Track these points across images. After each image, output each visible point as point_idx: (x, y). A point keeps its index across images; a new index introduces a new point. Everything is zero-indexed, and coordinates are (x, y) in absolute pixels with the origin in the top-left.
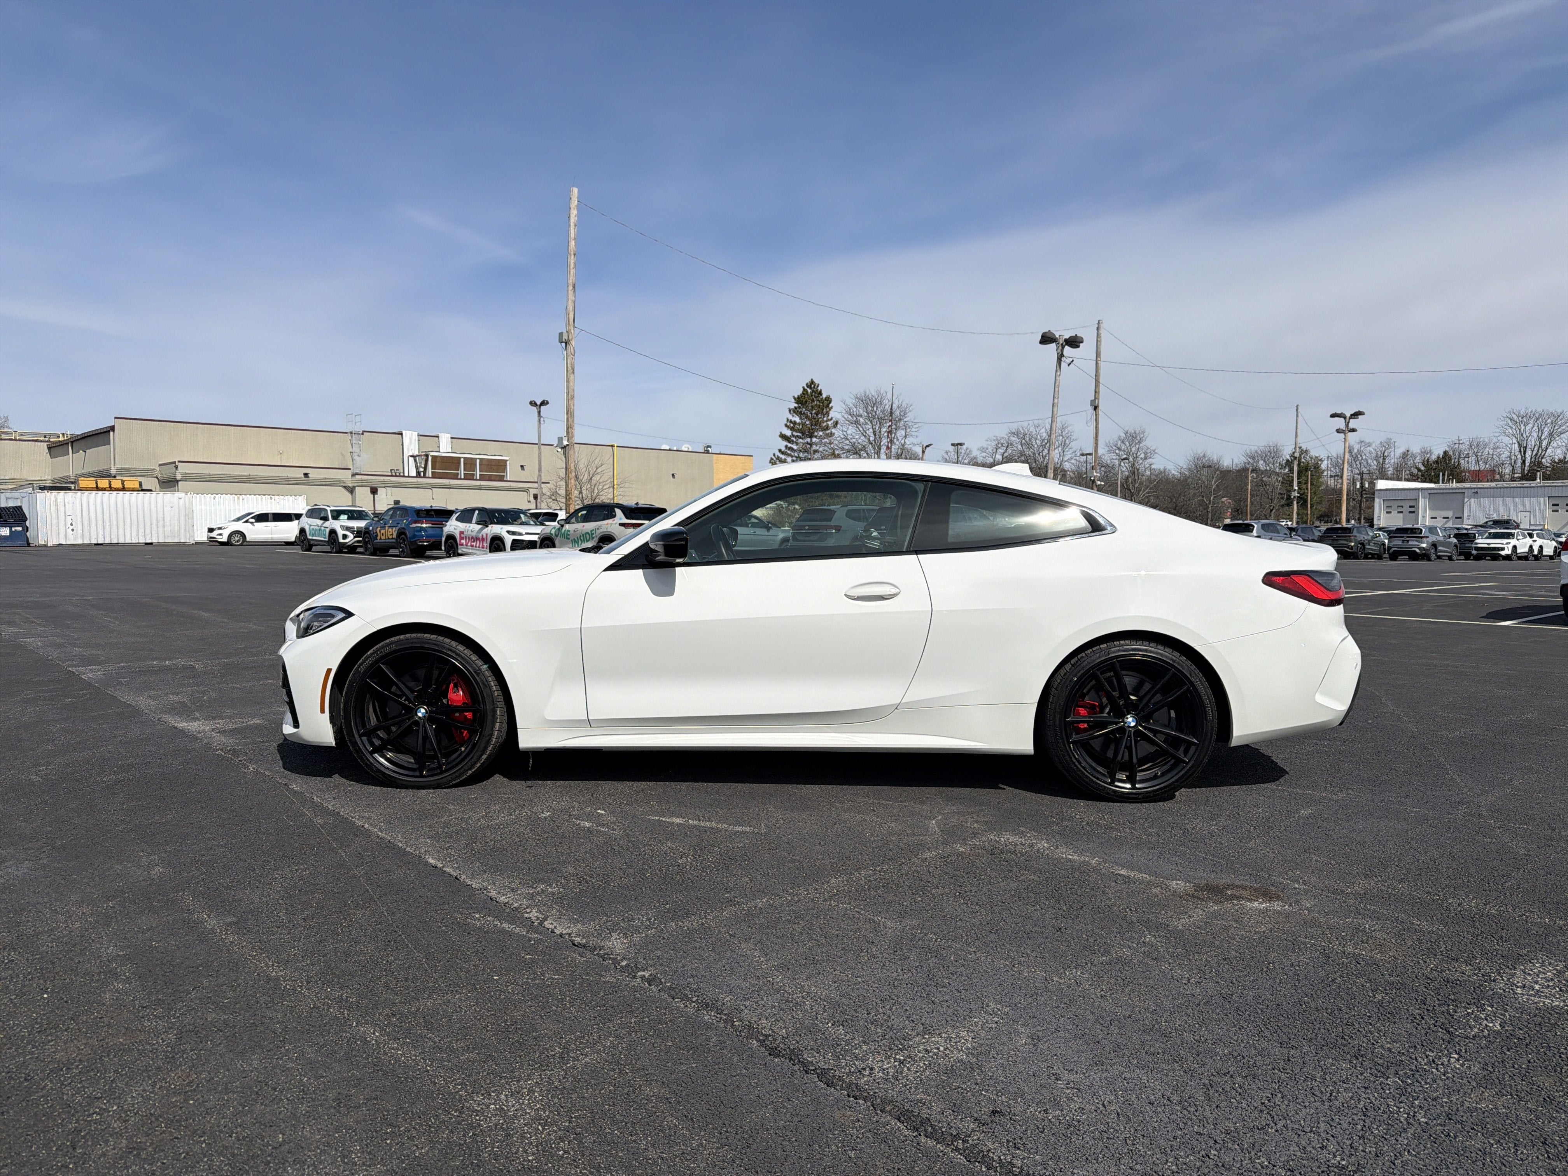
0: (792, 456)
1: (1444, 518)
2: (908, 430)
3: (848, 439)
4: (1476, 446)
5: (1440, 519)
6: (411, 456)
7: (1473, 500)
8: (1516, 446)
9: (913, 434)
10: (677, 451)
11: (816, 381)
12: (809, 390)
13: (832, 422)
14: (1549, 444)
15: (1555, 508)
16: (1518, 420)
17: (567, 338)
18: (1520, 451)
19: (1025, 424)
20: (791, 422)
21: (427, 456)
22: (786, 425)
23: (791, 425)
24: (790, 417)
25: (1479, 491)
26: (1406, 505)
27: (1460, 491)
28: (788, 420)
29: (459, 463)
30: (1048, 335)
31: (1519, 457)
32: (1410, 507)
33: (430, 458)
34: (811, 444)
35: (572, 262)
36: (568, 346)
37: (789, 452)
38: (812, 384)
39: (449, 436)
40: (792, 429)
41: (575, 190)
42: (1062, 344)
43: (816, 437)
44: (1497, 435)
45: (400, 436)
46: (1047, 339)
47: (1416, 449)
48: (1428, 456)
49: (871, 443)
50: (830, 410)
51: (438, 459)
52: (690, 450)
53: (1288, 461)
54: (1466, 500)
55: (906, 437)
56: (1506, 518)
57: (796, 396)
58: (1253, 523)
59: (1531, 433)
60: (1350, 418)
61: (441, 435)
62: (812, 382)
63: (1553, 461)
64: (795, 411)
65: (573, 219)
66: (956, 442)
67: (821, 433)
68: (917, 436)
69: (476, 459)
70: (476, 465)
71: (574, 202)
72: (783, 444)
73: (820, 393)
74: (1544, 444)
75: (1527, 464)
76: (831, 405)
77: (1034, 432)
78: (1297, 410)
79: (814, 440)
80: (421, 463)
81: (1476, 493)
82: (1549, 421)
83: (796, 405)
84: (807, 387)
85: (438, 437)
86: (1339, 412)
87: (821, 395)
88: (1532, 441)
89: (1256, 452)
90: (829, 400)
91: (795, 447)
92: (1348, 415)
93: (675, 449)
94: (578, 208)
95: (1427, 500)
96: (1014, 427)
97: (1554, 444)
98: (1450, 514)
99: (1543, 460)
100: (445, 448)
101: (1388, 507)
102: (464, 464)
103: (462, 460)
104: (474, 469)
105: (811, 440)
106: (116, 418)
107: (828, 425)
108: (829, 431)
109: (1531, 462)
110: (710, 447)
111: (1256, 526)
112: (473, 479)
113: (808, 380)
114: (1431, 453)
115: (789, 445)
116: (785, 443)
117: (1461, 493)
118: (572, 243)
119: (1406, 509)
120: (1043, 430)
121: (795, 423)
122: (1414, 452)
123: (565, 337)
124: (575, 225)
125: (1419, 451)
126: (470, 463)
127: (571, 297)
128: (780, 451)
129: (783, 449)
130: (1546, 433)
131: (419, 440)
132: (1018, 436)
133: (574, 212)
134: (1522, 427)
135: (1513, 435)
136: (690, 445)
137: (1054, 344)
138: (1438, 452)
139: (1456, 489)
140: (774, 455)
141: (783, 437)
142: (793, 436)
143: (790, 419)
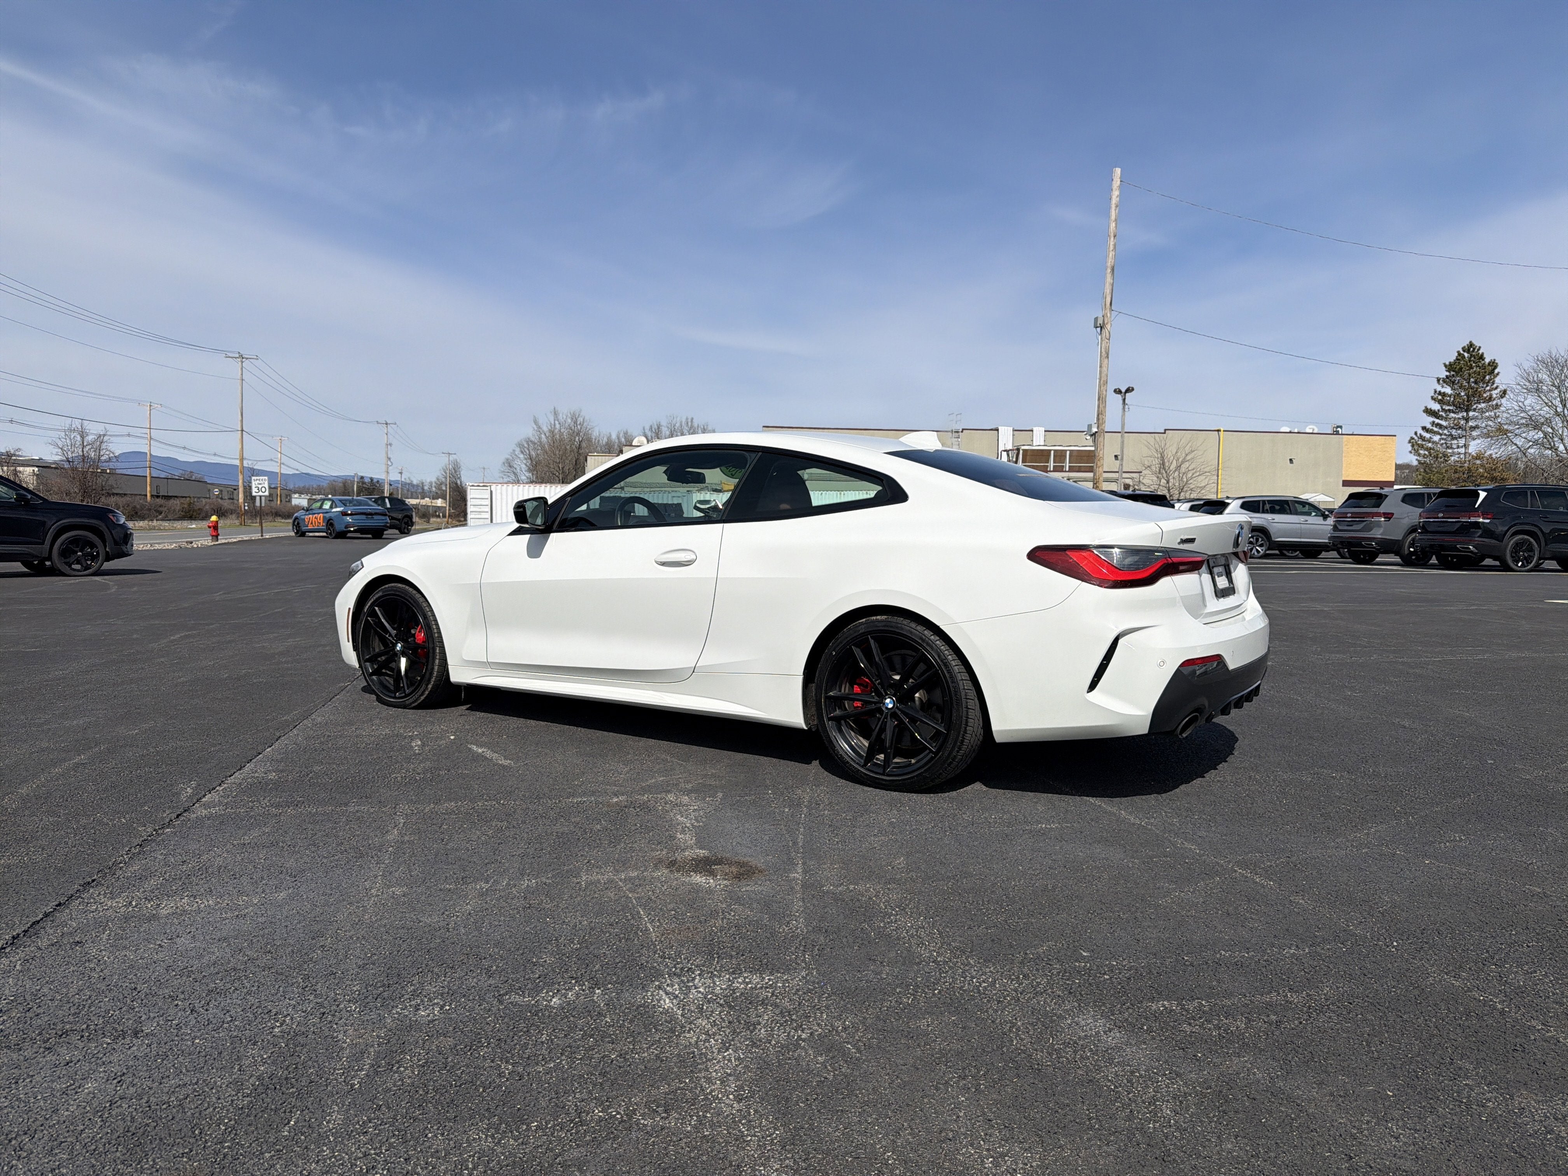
0: (1441, 435)
6: (1004, 451)
10: (1298, 433)
11: (1477, 344)
12: (1466, 355)
13: (1496, 392)
17: (1101, 323)
20: (1440, 393)
21: (1018, 450)
22: (1433, 398)
23: (1440, 398)
24: (1439, 388)
28: (1435, 392)
29: (1049, 455)
33: (1021, 452)
34: (1467, 420)
35: (1112, 243)
36: (1103, 330)
37: (1435, 429)
38: (1470, 348)
39: (1043, 429)
40: (1440, 402)
41: (1118, 171)
43: (1474, 410)
45: (996, 432)
50: (1495, 376)
51: (1029, 453)
52: (1316, 431)
57: (1447, 363)
61: (1035, 429)
62: (1471, 345)
64: (1448, 381)
65: (1115, 200)
67: (1483, 405)
69: (1066, 451)
70: (1065, 456)
71: (1116, 183)
72: (1428, 421)
73: (1482, 357)
76: (1496, 371)
79: (1471, 414)
80: (1013, 457)
83: (1448, 374)
84: (1464, 351)
85: (1032, 431)
87: (1483, 360)
90: (1493, 365)
91: (1444, 423)
93: (1296, 431)
94: (1120, 187)
100: (1039, 441)
102: (1054, 456)
103: (1052, 452)
104: (1064, 461)
105: (1468, 414)
106: (764, 427)
107: (1491, 395)
108: (1494, 403)
110: (1341, 427)
112: (1062, 471)
113: (1465, 343)
115: (1437, 421)
116: (1431, 419)
118: (1113, 225)
121: (1444, 395)
123: (1100, 321)
124: (1117, 206)
126: (1060, 455)
127: (1109, 279)
128: (1424, 428)
129: (1429, 426)
131: (1013, 435)
133: (1116, 193)
136: (1316, 426)
140: (1416, 433)
141: (1429, 412)
142: (1443, 410)
143: (1438, 390)
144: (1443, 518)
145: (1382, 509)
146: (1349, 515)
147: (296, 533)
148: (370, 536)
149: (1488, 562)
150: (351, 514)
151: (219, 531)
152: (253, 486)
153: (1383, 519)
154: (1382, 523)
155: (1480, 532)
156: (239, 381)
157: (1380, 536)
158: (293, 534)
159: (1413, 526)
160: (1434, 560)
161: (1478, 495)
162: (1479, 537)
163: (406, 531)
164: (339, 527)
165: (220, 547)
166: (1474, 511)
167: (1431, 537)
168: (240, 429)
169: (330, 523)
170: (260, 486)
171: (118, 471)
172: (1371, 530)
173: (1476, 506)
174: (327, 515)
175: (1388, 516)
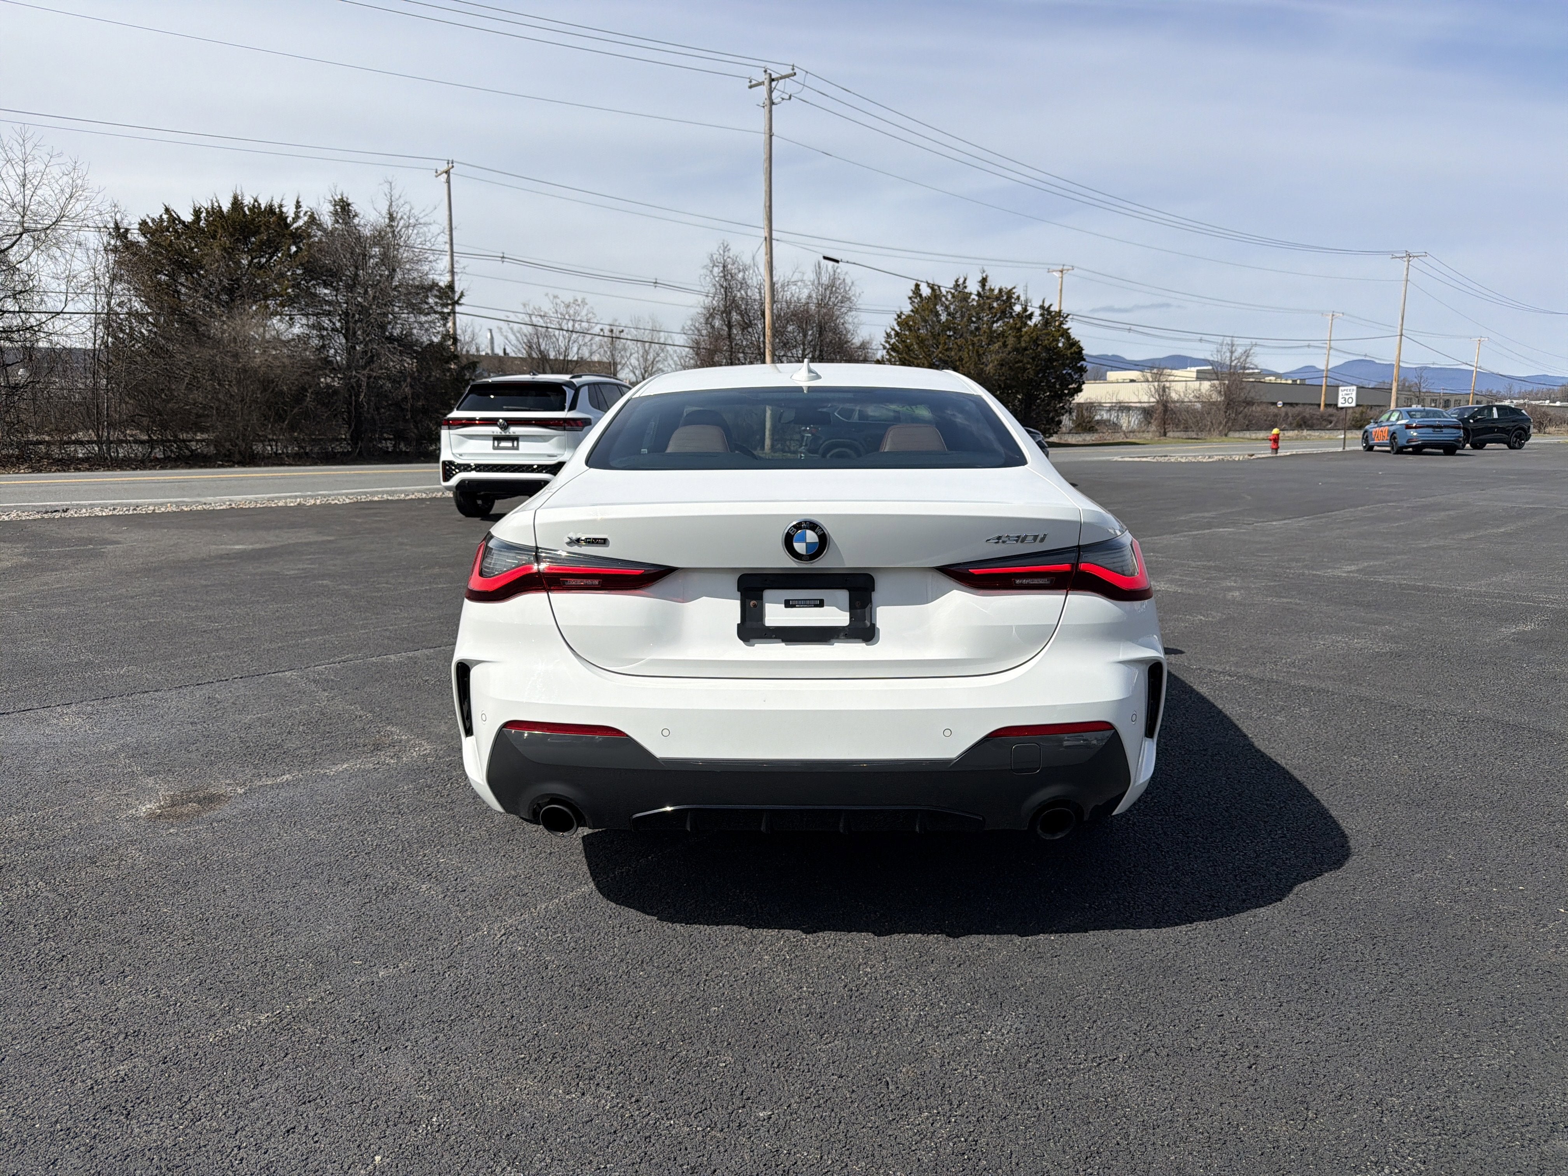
147: (1364, 447)
148: (1442, 451)
150: (1416, 427)
151: (1280, 444)
152: (1340, 396)
156: (1404, 282)
158: (1361, 448)
163: (1517, 445)
164: (1401, 441)
165: (1263, 461)
168: (1399, 334)
169: (1393, 436)
170: (1347, 397)
171: (1307, 382)
174: (1392, 428)
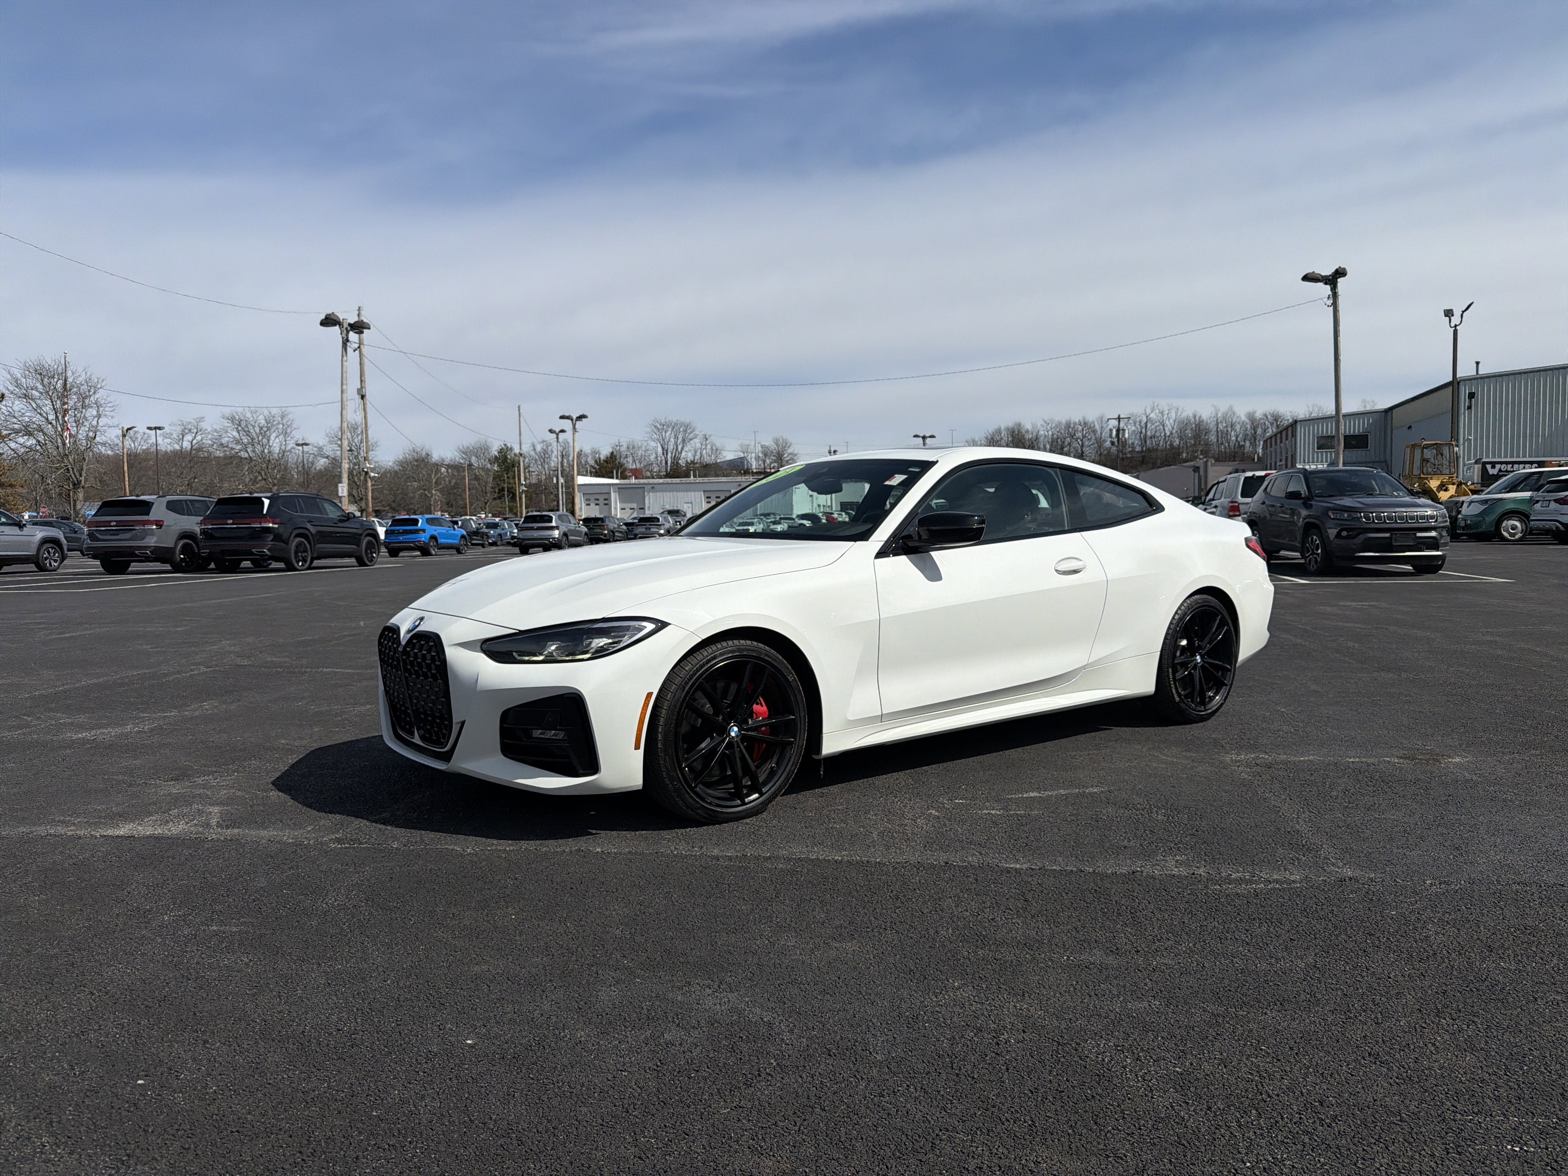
1: (631, 509)
2: (101, 409)
3: (15, 417)
4: (631, 447)
5: (628, 510)
7: (651, 494)
8: (660, 450)
9: (108, 413)
14: (682, 448)
15: (709, 500)
16: (660, 427)
18: (663, 454)
19: (240, 410)
25: (655, 486)
26: (601, 498)
27: (641, 486)
30: (332, 317)
31: (663, 458)
32: (605, 499)
42: (346, 329)
44: (646, 439)
46: (329, 321)
47: (587, 450)
48: (597, 455)
49: (51, 423)
53: (496, 457)
54: (646, 494)
55: (99, 416)
56: (675, 508)
58: (551, 514)
59: (669, 439)
60: (576, 420)
63: (687, 462)
66: (153, 426)
68: (112, 417)
74: (680, 447)
75: (669, 464)
77: (251, 419)
78: (519, 410)
81: (653, 488)
82: (681, 429)
86: (567, 414)
88: (671, 446)
89: (468, 448)
92: (575, 418)
95: (617, 494)
96: (227, 411)
97: (686, 449)
98: (634, 506)
99: (680, 461)
101: (587, 500)
109: (672, 462)
111: (554, 517)
114: (599, 453)
117: (642, 488)
119: (601, 502)
120: (261, 417)
122: (587, 452)
125: (590, 451)
130: (680, 440)
132: (232, 422)
134: (664, 434)
135: (658, 440)
137: (337, 327)
138: (605, 453)
139: (633, 484)
144: (232, 524)
145: (152, 516)
146: (112, 524)
149: (275, 565)
153: (154, 527)
154: (155, 530)
155: (271, 537)
157: (153, 545)
159: (184, 532)
160: (212, 566)
161: (263, 503)
162: (272, 541)
166: (262, 517)
167: (213, 544)
172: (143, 539)
173: (265, 512)
175: (159, 524)
